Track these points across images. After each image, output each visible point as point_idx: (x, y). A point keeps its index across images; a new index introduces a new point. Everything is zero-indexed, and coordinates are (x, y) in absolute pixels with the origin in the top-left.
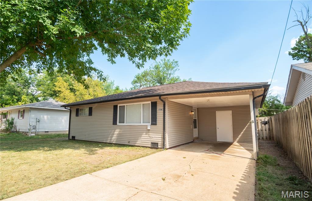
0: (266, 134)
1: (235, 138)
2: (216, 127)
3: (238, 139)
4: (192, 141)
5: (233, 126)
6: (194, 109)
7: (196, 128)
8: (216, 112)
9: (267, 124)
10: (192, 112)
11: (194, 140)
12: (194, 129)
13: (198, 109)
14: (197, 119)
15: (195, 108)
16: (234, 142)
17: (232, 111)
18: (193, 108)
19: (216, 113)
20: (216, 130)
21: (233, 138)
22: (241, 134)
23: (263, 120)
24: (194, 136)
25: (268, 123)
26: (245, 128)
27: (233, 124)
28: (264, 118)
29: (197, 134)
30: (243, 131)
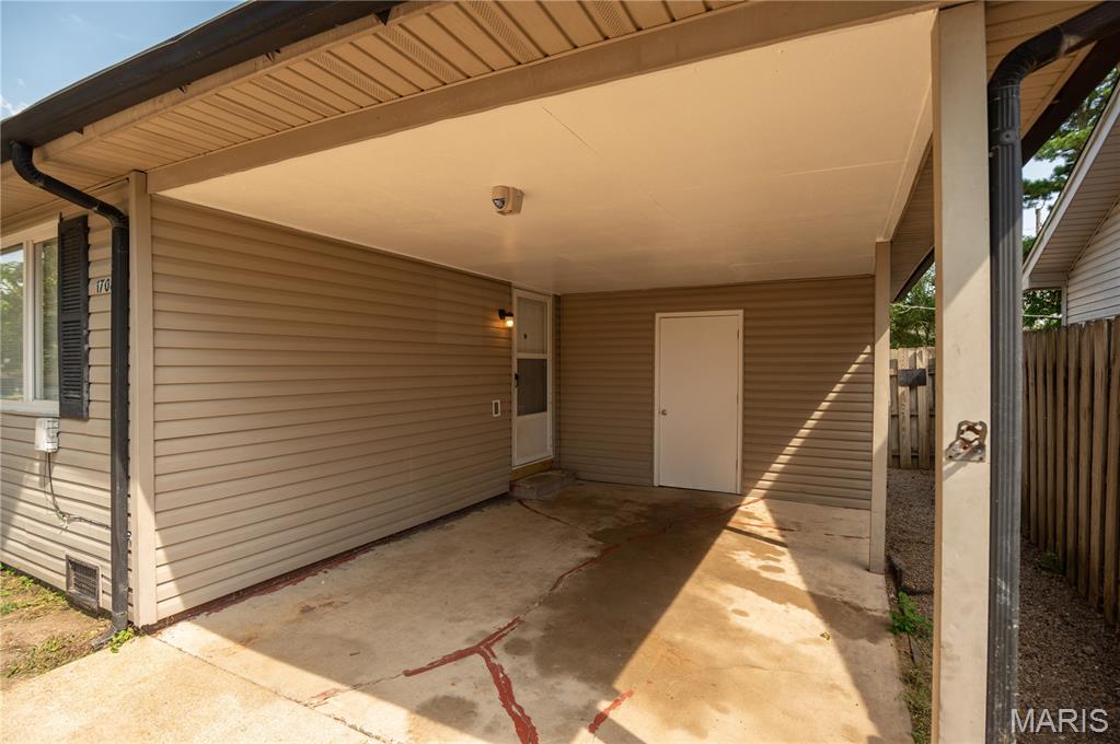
0: (914, 435)
1: (751, 470)
2: (652, 404)
3: (768, 476)
4: (505, 489)
5: (745, 400)
6: (519, 298)
7: (545, 410)
8: (658, 315)
9: (924, 384)
10: (503, 314)
11: (512, 487)
12: (517, 420)
13: (558, 299)
14: (549, 356)
15: (541, 298)
16: (743, 495)
17: (746, 310)
18: (516, 293)
19: (653, 321)
20: (652, 421)
21: (744, 470)
22: (790, 450)
23: (904, 365)
24: (518, 461)
25: (929, 380)
26: (817, 414)
27: (745, 390)
28: (911, 352)
29: (549, 442)
30: (803, 432)
